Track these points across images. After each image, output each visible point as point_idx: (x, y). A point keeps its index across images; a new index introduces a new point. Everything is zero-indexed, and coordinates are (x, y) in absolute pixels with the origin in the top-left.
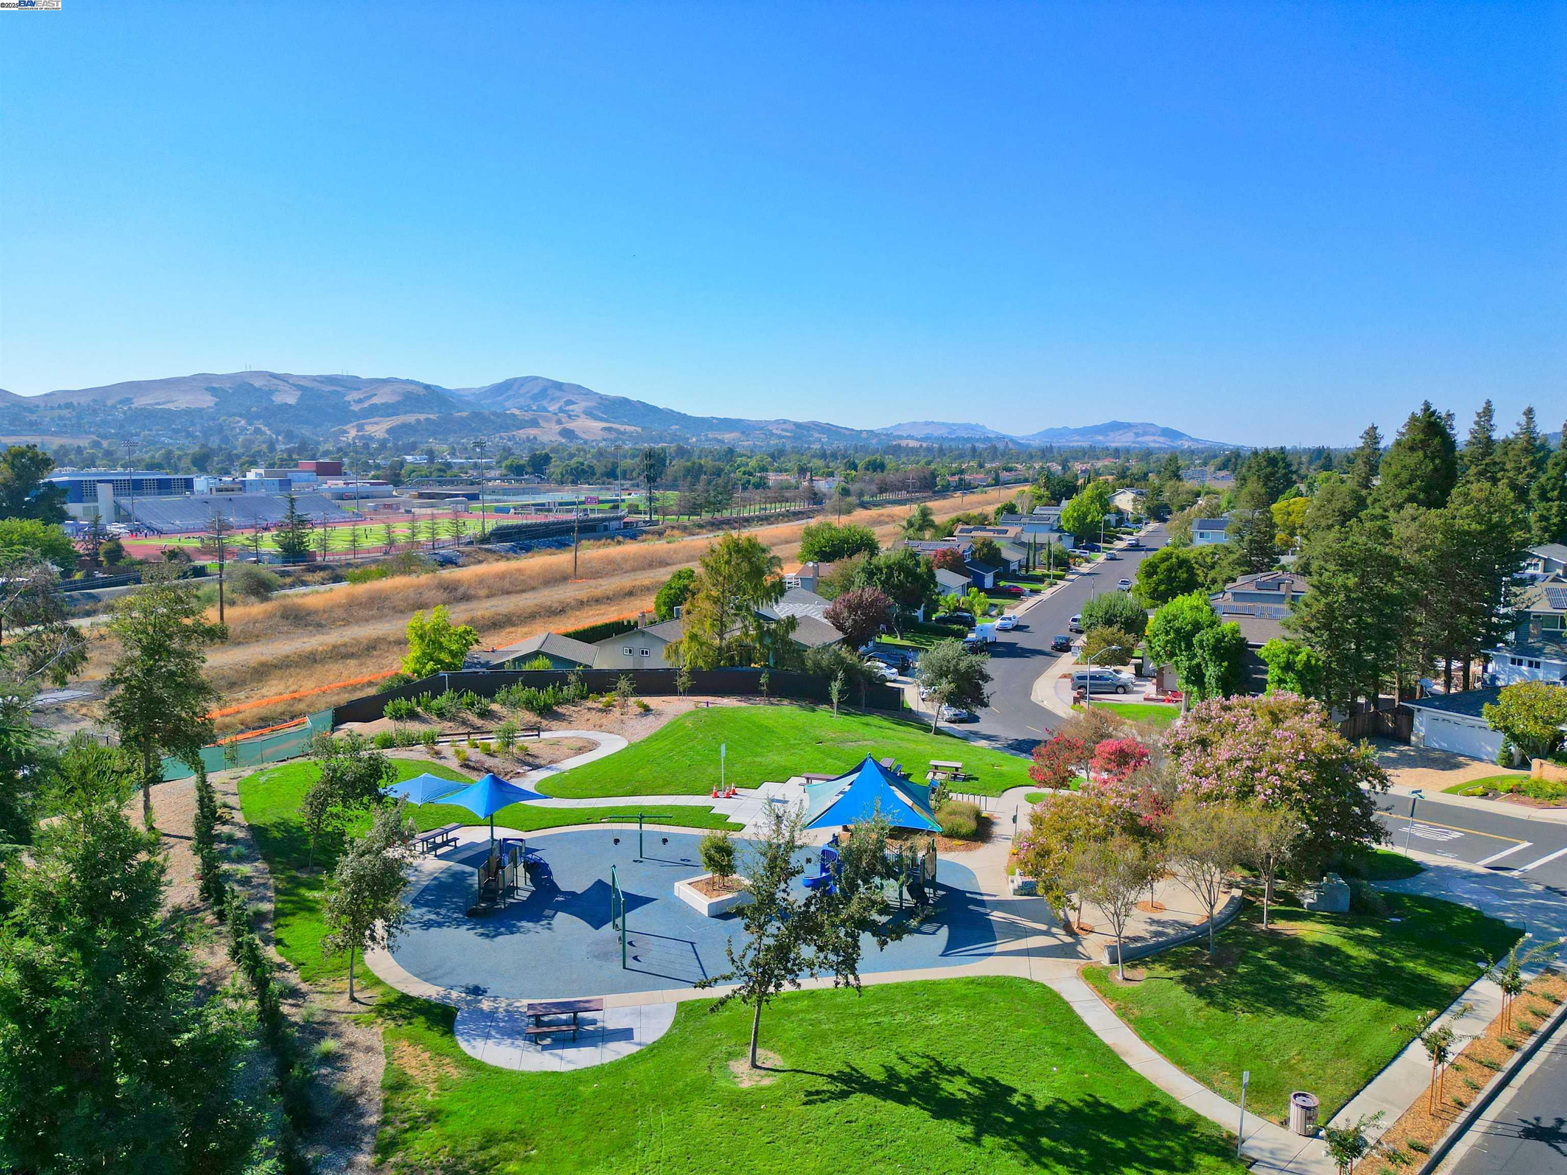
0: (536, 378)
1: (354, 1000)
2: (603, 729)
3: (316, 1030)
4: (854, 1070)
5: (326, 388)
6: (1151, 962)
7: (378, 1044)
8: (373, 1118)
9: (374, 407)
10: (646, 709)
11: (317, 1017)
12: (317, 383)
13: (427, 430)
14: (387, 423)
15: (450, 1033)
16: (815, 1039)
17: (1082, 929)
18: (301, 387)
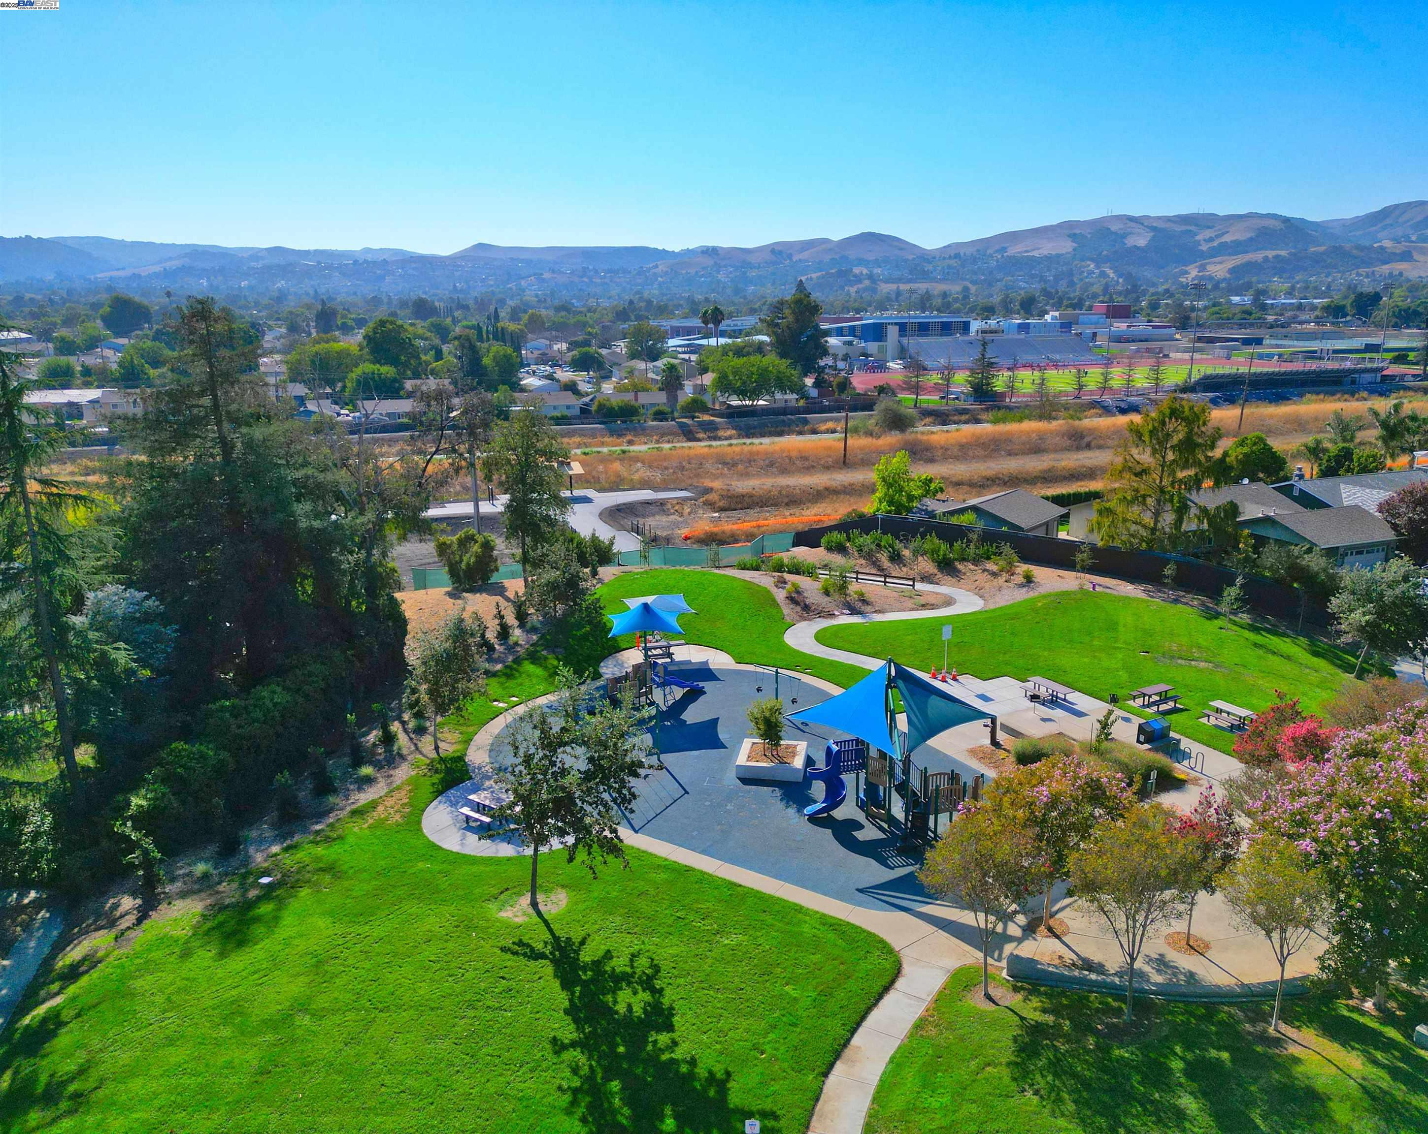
1: (437, 748)
2: (979, 591)
3: (393, 759)
4: (583, 943)
5: (1179, 228)
6: (1040, 994)
7: (398, 782)
8: (318, 827)
9: (1224, 245)
10: (1029, 580)
11: (405, 752)
12: (1172, 225)
13: (1274, 268)
14: (1233, 262)
15: (440, 793)
16: (607, 906)
17: (1050, 929)
18: (1154, 229)
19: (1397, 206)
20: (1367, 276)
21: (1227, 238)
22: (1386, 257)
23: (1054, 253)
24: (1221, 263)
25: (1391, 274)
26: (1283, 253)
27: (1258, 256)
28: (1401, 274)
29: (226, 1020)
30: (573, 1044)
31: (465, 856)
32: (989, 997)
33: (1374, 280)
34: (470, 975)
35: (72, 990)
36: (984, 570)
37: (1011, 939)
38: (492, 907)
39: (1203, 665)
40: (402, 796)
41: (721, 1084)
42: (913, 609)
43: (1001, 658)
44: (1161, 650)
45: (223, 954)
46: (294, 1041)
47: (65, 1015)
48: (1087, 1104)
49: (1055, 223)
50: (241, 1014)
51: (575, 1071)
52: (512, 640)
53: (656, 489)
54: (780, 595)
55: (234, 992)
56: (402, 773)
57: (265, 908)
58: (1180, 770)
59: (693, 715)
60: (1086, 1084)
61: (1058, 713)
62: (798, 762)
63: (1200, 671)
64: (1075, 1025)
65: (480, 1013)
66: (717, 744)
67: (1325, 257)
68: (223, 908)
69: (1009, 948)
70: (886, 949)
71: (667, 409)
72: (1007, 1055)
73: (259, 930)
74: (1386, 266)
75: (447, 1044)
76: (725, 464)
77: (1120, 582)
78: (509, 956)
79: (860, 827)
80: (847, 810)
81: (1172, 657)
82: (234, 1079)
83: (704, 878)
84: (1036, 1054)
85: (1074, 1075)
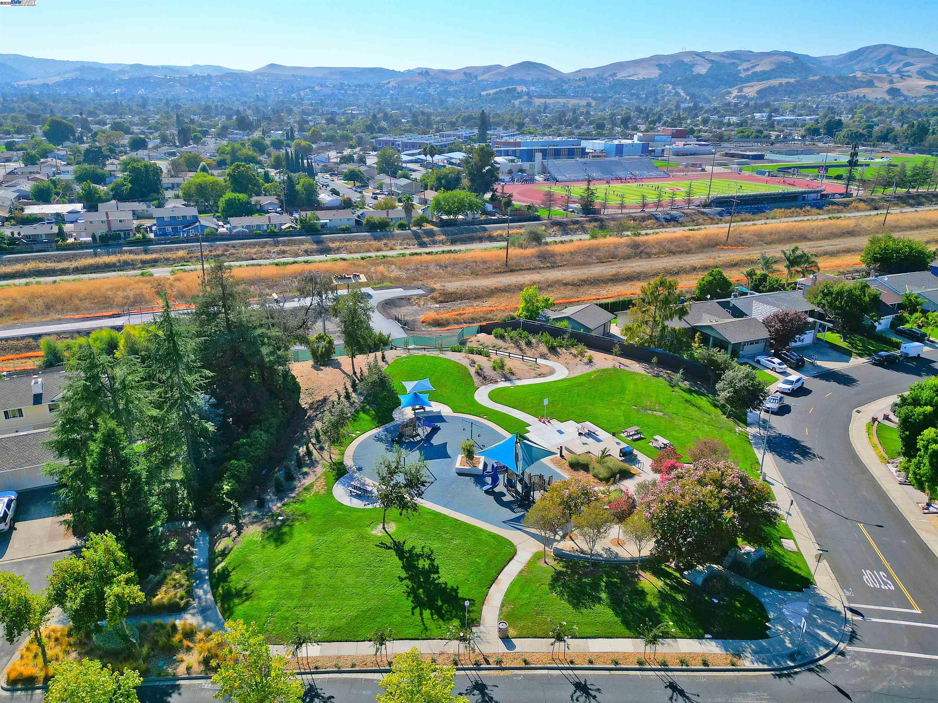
0: (885, 46)
1: (331, 458)
2: (567, 366)
3: (313, 464)
4: (404, 543)
5: (728, 61)
6: (563, 561)
7: (318, 475)
8: (293, 495)
9: (755, 74)
10: (590, 361)
11: (318, 459)
12: (722, 58)
13: (785, 91)
14: (759, 86)
15: (337, 480)
16: (411, 529)
17: (571, 537)
18: (712, 61)
19: (868, 48)
20: (843, 98)
21: (758, 69)
22: (857, 84)
23: (646, 77)
24: (752, 86)
25: (858, 96)
26: (792, 80)
27: (775, 82)
28: (864, 96)
29: (287, 571)
30: (406, 578)
31: (353, 508)
32: (546, 562)
33: (848, 101)
34: (367, 555)
35: (227, 560)
36: (571, 353)
37: (557, 541)
38: (369, 529)
39: (659, 413)
40: (322, 481)
41: (456, 590)
42: (535, 377)
43: (570, 409)
44: (642, 405)
45: (277, 546)
46: (312, 578)
47: (230, 569)
48: (572, 597)
49: (648, 57)
50: (291, 569)
51: (408, 587)
52: (352, 400)
53: (405, 288)
54: (472, 371)
55: (286, 561)
56: (320, 470)
57: (285, 529)
58: (634, 469)
59: (436, 440)
60: (572, 590)
61: (590, 440)
62: (481, 467)
63: (656, 417)
64: (572, 572)
65: (373, 568)
66: (446, 456)
67: (818, 84)
68: (269, 529)
69: (555, 545)
70: (511, 544)
71: (406, 223)
72: (549, 582)
73: (287, 538)
74: (855, 91)
75: (363, 579)
76: (441, 266)
77: (633, 362)
78: (379, 548)
79: (505, 495)
80: (500, 488)
81: (646, 409)
82: (297, 590)
83: (445, 517)
84: (558, 581)
85: (569, 587)
